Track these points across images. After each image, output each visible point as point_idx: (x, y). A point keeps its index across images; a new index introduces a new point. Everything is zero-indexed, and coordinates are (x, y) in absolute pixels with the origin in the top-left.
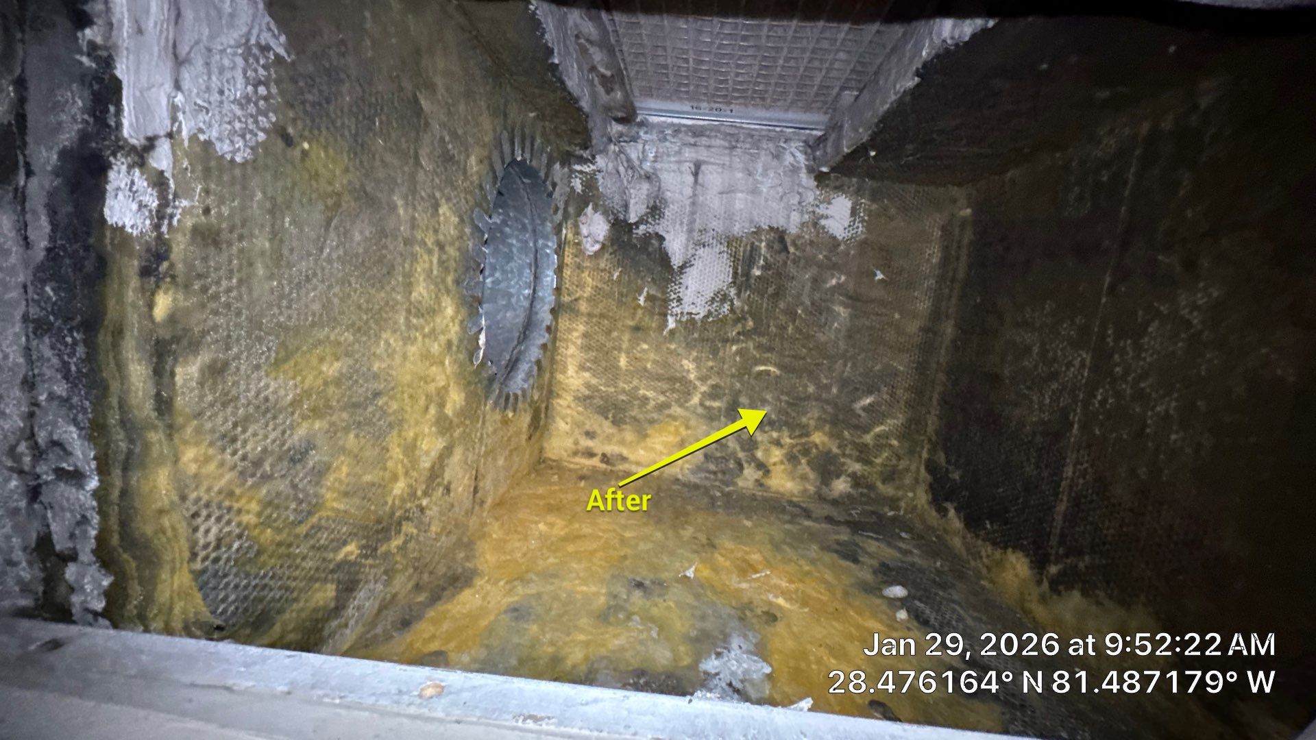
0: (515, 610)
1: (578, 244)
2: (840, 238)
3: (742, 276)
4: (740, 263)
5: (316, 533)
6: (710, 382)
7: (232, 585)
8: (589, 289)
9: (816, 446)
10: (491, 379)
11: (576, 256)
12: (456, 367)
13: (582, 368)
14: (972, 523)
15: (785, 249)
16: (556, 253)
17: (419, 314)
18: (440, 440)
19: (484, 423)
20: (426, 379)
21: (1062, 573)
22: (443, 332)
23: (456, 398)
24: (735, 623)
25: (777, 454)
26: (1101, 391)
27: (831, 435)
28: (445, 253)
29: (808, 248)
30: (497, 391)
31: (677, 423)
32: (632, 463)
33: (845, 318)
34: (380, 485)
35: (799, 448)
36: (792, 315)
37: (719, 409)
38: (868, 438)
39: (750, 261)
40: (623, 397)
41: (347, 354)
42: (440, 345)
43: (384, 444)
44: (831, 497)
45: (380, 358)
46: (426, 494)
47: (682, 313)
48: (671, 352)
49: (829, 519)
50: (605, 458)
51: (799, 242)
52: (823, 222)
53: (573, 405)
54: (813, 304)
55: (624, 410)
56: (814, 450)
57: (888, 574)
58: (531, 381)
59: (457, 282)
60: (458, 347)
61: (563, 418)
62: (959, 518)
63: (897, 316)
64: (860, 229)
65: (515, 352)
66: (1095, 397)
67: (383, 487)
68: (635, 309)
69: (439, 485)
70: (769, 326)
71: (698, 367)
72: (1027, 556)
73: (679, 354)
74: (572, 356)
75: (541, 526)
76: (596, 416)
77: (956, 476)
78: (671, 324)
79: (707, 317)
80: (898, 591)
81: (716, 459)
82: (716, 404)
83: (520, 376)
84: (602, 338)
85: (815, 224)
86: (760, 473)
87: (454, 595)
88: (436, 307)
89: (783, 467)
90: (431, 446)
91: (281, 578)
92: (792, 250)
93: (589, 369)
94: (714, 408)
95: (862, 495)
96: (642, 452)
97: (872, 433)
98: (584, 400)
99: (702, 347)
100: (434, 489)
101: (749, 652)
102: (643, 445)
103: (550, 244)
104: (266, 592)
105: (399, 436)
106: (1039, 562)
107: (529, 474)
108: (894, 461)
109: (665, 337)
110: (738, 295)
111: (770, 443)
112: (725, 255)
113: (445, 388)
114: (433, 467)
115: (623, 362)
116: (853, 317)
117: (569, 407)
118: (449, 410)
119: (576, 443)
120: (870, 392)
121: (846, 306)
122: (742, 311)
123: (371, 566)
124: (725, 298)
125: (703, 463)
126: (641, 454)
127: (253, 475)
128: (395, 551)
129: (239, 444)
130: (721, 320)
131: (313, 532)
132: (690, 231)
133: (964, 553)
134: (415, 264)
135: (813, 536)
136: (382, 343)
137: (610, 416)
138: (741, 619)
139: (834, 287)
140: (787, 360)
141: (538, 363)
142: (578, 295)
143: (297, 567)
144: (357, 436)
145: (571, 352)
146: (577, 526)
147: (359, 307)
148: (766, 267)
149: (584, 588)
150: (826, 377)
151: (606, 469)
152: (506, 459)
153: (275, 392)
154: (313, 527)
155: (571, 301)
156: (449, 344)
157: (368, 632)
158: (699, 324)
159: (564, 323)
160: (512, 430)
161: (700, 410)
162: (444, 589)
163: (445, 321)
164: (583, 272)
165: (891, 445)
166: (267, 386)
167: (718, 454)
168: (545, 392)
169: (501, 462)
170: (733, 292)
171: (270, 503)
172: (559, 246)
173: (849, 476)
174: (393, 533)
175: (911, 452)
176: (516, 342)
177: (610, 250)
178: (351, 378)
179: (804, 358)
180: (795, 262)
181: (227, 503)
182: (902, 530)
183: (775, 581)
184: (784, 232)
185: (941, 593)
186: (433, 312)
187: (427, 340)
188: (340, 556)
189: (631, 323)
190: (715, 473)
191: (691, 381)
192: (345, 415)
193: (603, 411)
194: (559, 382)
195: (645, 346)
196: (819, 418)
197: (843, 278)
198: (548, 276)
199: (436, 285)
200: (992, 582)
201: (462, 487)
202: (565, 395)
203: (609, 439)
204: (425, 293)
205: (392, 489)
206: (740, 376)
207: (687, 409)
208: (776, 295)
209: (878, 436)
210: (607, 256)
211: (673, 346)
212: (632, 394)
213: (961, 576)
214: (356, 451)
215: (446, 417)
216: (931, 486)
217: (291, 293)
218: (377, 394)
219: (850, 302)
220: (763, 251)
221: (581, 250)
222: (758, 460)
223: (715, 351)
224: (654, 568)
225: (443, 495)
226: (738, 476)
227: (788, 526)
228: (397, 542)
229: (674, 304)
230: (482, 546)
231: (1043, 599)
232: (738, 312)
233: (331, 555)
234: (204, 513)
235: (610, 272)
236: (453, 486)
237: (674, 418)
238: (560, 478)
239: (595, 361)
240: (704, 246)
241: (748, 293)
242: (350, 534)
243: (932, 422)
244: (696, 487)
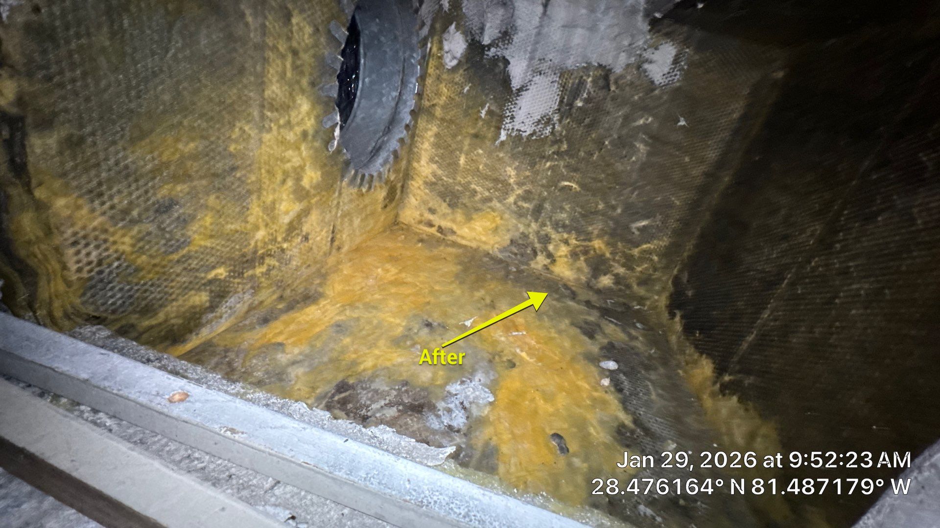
0: (339, 326)
1: (440, 58)
2: (657, 83)
3: (567, 105)
4: (568, 93)
5: (187, 260)
6: (524, 188)
7: (117, 288)
8: (444, 98)
9: (595, 249)
10: (347, 164)
11: (437, 69)
12: (311, 152)
13: (432, 160)
14: (688, 329)
15: (607, 87)
16: (420, 64)
17: (272, 108)
18: (298, 204)
19: (340, 194)
20: (284, 160)
21: (731, 382)
22: (298, 124)
23: (312, 176)
24: (485, 364)
25: (564, 250)
26: (817, 259)
27: (608, 244)
28: (299, 58)
29: (627, 89)
30: (353, 172)
31: (495, 214)
32: (458, 236)
33: (643, 154)
34: (242, 233)
35: (581, 248)
36: (600, 144)
37: (528, 209)
38: (636, 252)
39: (576, 93)
40: (460, 188)
41: (203, 137)
42: (296, 134)
43: (245, 204)
44: (596, 287)
45: (236, 141)
46: (285, 240)
47: (513, 129)
48: (500, 159)
49: (588, 303)
50: (440, 230)
51: (621, 82)
52: (646, 66)
53: (422, 187)
54: (619, 138)
55: (458, 198)
56: (592, 252)
57: (610, 350)
58: (388, 166)
59: (313, 84)
60: (314, 137)
61: (414, 195)
62: (681, 322)
63: (687, 159)
64: (678, 77)
65: (380, 141)
66: (810, 263)
67: (245, 235)
68: (477, 120)
69: (298, 235)
70: (579, 150)
71: (517, 175)
72: (714, 363)
73: (504, 162)
74: (426, 150)
75: (379, 270)
76: (438, 198)
77: (690, 293)
78: (503, 136)
79: (531, 135)
80: (612, 365)
81: (519, 245)
82: (526, 205)
83: (380, 160)
84: (449, 140)
85: (639, 67)
86: (549, 261)
87: (302, 308)
88: (291, 104)
89: (566, 260)
90: (288, 209)
91: (159, 286)
92: (613, 88)
93: (436, 162)
94: (523, 208)
95: (620, 290)
96: (467, 230)
97: (640, 248)
98: (430, 185)
99: (524, 159)
100: (292, 237)
101: (485, 385)
102: (468, 225)
103: (415, 55)
104: (147, 294)
105: (259, 198)
106: (720, 370)
107: (384, 231)
108: (651, 272)
109: (497, 147)
110: (560, 121)
111: (560, 240)
112: (556, 84)
113: (302, 168)
114: (291, 223)
115: (462, 161)
116: (650, 154)
117: (419, 188)
118: (306, 183)
119: (422, 215)
120: (646, 217)
121: (646, 144)
122: (561, 135)
123: (238, 283)
124: (549, 121)
125: (508, 246)
126: (465, 231)
127: (123, 220)
128: (260, 275)
129: (106, 197)
130: (542, 140)
131: (184, 259)
132: (531, 59)
133: (675, 347)
134: (266, 65)
135: (569, 312)
136: (237, 130)
137: (447, 200)
138: (490, 361)
139: (641, 126)
140: (589, 180)
141: (395, 153)
142: (435, 102)
143: (172, 281)
144: (218, 198)
145: (426, 147)
146: (403, 275)
147: (211, 100)
148: (587, 101)
149: (392, 320)
150: (615, 200)
151: (440, 238)
152: (362, 220)
153: (133, 162)
154: (183, 256)
155: (430, 107)
156: (305, 134)
157: (241, 322)
158: (525, 140)
159: (422, 123)
160: (367, 200)
161: (513, 207)
162: (298, 302)
163: (300, 117)
164: (441, 82)
165: (651, 260)
166: (125, 158)
167: (521, 242)
168: (401, 175)
169: (357, 222)
170: (556, 117)
171: (141, 239)
172: (424, 57)
173: (614, 275)
174: (257, 264)
175: (666, 268)
176: (381, 134)
177: (465, 67)
178: (207, 155)
179: (601, 181)
180: (613, 99)
181: (103, 237)
182: (638, 321)
183: (528, 340)
184: (610, 70)
185: (643, 372)
186: (285, 108)
187: (282, 130)
188: (211, 275)
189: (473, 132)
190: (516, 254)
191: (510, 184)
192: (204, 182)
193: (443, 196)
194: (415, 168)
195: (480, 151)
196: (602, 230)
197: (650, 119)
198: (411, 83)
199: (290, 86)
200: (686, 372)
201: (320, 237)
202: (418, 179)
203: (444, 216)
204: (278, 91)
205: (254, 237)
206: (547, 187)
207: (504, 205)
208: (591, 126)
209: (644, 251)
210: (461, 71)
211: (501, 155)
212: (466, 187)
213: (665, 362)
214: (219, 208)
215: (303, 188)
216: (671, 295)
217: (138, 85)
218: (234, 169)
219: (650, 141)
220: (589, 85)
221: (442, 64)
222: (549, 251)
223: (533, 164)
224: (445, 314)
225: (302, 241)
226: (532, 260)
227: (554, 303)
228: (260, 270)
229: (508, 121)
230: (335, 278)
231: (713, 395)
232: (557, 134)
233: (203, 275)
234: (83, 242)
235: (462, 87)
236: (310, 237)
237: (493, 210)
238: (405, 238)
239: (442, 157)
240: (540, 74)
241: (568, 120)
242: (218, 262)
243: (689, 248)
244: (500, 261)
